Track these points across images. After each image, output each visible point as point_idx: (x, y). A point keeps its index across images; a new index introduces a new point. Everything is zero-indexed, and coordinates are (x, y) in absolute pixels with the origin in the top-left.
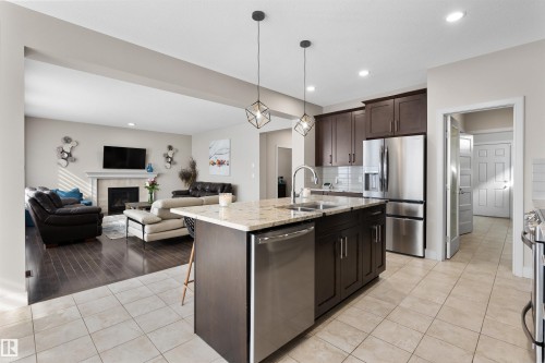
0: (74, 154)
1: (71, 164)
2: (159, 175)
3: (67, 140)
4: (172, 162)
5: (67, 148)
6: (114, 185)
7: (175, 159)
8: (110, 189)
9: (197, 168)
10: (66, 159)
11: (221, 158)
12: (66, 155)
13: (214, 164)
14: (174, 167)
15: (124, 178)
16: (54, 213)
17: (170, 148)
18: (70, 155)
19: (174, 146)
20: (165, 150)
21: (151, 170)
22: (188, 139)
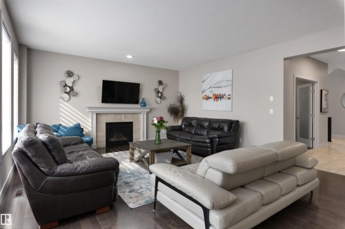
0: (76, 88)
1: (72, 98)
2: (151, 110)
3: (70, 74)
5: (69, 82)
6: (112, 119)
7: (165, 94)
8: (108, 124)
10: (68, 93)
11: (218, 92)
12: (68, 89)
13: (208, 98)
14: (164, 102)
15: (120, 112)
16: (52, 174)
17: (160, 83)
18: (72, 89)
19: (164, 82)
20: (156, 85)
21: (144, 105)
22: (175, 74)
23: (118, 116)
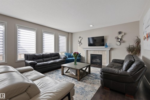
2: (111, 49)
4: (121, 41)
7: (124, 39)
9: (141, 44)
14: (122, 44)
17: (120, 33)
19: (123, 31)
23: (95, 52)
